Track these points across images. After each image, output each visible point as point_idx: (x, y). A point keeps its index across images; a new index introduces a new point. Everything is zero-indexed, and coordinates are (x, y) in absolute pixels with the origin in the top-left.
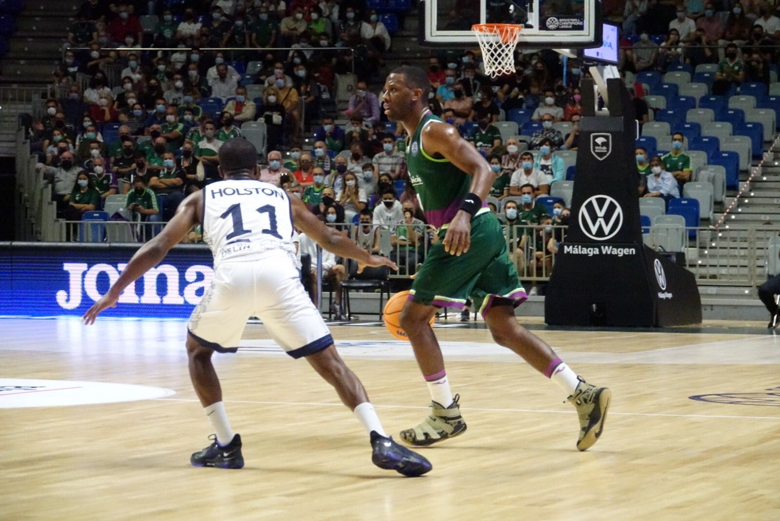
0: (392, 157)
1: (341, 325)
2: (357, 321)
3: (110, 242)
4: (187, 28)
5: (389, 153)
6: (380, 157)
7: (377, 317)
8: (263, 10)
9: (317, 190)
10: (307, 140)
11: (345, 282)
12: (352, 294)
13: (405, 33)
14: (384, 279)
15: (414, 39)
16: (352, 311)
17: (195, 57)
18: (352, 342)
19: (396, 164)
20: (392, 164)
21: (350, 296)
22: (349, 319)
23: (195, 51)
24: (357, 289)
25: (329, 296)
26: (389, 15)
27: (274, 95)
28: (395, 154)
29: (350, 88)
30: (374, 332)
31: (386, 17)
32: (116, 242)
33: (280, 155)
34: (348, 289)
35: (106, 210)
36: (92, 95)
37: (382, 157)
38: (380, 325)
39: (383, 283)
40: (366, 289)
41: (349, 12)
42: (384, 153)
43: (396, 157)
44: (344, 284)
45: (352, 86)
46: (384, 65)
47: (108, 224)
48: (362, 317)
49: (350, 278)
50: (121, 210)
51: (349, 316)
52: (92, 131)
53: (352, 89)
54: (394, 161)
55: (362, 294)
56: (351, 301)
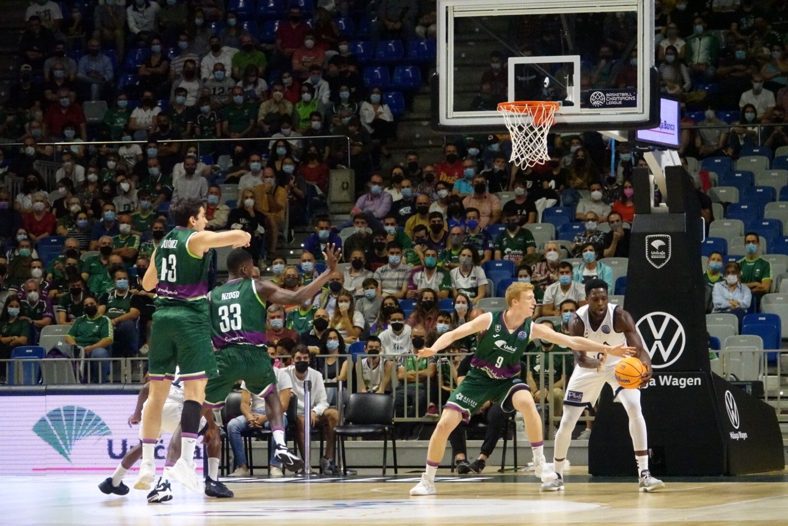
0: (399, 270)
1: (334, 481)
2: (355, 476)
3: (46, 385)
4: (143, 116)
5: (394, 266)
6: (382, 271)
7: (380, 471)
8: (237, 91)
9: (302, 313)
10: (292, 252)
11: (339, 427)
12: (349, 443)
13: (412, 116)
14: (388, 423)
15: (426, 123)
16: (347, 464)
17: (152, 151)
18: (349, 503)
19: (403, 279)
20: (398, 279)
21: (346, 446)
22: (345, 474)
23: (153, 145)
24: (355, 436)
25: (319, 446)
26: (393, 93)
27: (251, 197)
28: (401, 266)
29: (345, 186)
30: (375, 490)
31: (390, 96)
32: (54, 384)
33: (259, 273)
34: (344, 436)
35: (41, 344)
36: (26, 202)
37: (386, 270)
38: (384, 481)
39: (386, 428)
40: (366, 437)
41: (342, 91)
42: (388, 266)
43: (403, 270)
44: (338, 431)
45: (347, 183)
46: (388, 157)
47: (44, 361)
48: (360, 472)
49: (347, 422)
50: (60, 344)
51: (345, 471)
52: (27, 247)
53: (347, 188)
54: (401, 275)
55: (360, 443)
56: (347, 453)
